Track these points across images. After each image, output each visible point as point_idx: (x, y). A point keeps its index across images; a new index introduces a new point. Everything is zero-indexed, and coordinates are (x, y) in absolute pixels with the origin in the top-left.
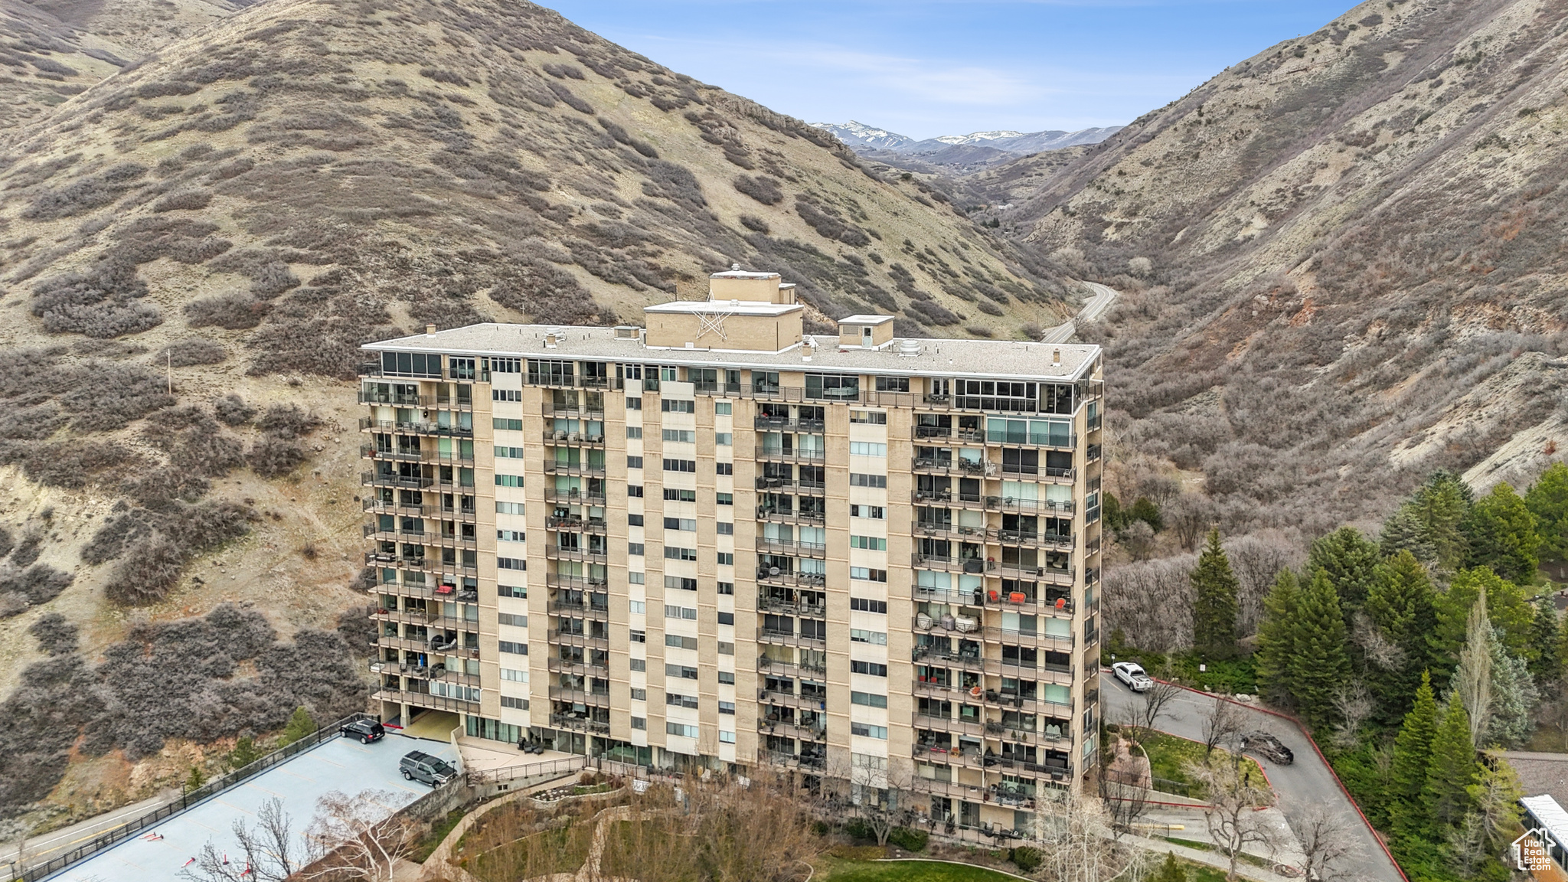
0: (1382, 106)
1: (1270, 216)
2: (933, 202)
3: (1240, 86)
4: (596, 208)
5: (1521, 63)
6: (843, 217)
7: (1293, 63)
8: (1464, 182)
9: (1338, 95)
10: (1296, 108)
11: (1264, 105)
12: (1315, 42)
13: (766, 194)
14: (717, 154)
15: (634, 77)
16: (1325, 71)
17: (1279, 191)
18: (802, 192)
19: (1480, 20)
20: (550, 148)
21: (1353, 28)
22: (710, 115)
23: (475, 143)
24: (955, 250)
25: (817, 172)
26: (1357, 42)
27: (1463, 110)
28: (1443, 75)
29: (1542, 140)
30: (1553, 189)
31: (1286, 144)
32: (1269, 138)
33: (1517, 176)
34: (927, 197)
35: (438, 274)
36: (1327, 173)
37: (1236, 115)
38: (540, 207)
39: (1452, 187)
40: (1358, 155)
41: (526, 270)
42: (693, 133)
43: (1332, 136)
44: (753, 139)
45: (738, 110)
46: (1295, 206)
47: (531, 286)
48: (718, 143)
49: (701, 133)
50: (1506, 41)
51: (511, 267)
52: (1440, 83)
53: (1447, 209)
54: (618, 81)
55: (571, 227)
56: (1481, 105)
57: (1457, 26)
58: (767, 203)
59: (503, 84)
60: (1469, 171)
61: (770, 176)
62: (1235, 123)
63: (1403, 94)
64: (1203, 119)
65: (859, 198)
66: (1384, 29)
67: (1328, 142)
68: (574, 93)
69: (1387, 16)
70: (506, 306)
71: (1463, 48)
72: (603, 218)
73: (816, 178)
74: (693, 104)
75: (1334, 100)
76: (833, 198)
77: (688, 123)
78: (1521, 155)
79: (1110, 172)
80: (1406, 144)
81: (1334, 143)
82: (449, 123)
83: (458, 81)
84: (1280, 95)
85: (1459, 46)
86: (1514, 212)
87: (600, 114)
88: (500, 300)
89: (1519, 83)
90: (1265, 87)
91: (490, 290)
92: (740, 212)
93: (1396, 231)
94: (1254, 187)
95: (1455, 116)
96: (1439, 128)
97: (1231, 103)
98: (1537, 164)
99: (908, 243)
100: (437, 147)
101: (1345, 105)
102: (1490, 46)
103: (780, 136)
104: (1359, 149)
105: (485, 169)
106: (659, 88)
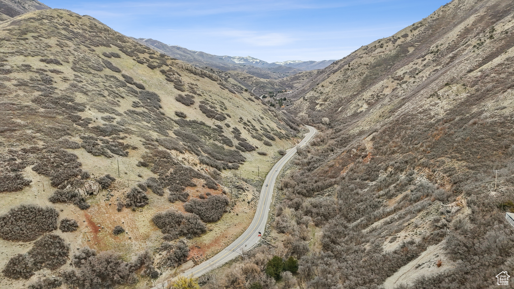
0: (406, 67)
1: (369, 104)
2: (255, 100)
3: (362, 57)
4: (103, 118)
5: (451, 55)
6: (217, 109)
7: (379, 50)
8: (425, 111)
9: (393, 61)
10: (379, 65)
11: (369, 64)
12: (387, 43)
13: (187, 101)
14: (171, 86)
15: (141, 56)
16: (389, 53)
17: (372, 95)
18: (202, 100)
19: (440, 36)
20: (93, 90)
21: (399, 38)
22: (170, 70)
23: (56, 91)
24: (258, 120)
25: (210, 91)
26: (400, 43)
27: (431, 71)
28: (426, 57)
29: (451, 97)
30: (454, 119)
31: (376, 78)
32: (370, 76)
33: (442, 111)
34: (253, 98)
35: (9, 161)
36: (388, 89)
37: (360, 67)
38: (76, 119)
39: (420, 113)
40: (398, 84)
41: (53, 155)
42: (162, 77)
43: (390, 76)
44: (187, 79)
45: (182, 68)
46: (377, 101)
47: (53, 163)
48: (172, 81)
49: (166, 77)
50: (447, 46)
51: (46, 154)
52: (425, 59)
53: (418, 122)
54: (135, 58)
55: (88, 129)
56: (437, 69)
57: (432, 39)
58: (188, 105)
59: (80, 63)
60: (426, 107)
61: (191, 94)
62: (360, 70)
63: (413, 63)
64: (350, 68)
65: (224, 101)
66: (409, 39)
67: (388, 79)
68: (114, 64)
69: (410, 34)
70: (39, 173)
71: (433, 47)
72: (105, 123)
73: (209, 94)
74: (164, 66)
75: (392, 63)
76: (215, 101)
77: (161, 73)
78: (445, 102)
79: (319, 85)
80: (412, 82)
81: (390, 79)
82: (46, 82)
83: (58, 63)
84: (375, 61)
85: (432, 46)
86: (440, 128)
87: (123, 72)
88: (36, 171)
89: (449, 62)
90: (370, 57)
91: (33, 166)
92: (175, 110)
93: (401, 128)
94: (364, 93)
95: (428, 73)
96: (423, 77)
97: (359, 63)
98: (449, 107)
99: (241, 118)
100: (36, 94)
101: (395, 65)
102: (442, 47)
103: (198, 77)
104: (398, 82)
105: (56, 103)
106: (151, 60)
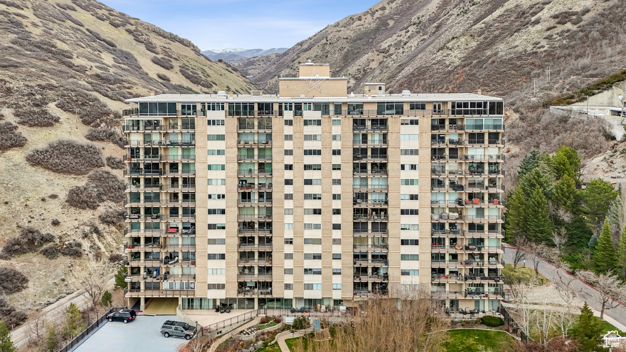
0: (390, 39)
1: (356, 79)
2: (233, 71)
3: (340, 31)
4: (97, 67)
5: (435, 24)
6: (200, 75)
7: (358, 23)
8: (438, 62)
9: (374, 35)
10: (360, 39)
11: (349, 38)
12: (365, 15)
13: (166, 64)
14: (142, 47)
15: (100, 12)
16: (369, 26)
17: (358, 69)
18: (181, 65)
19: (418, 10)
20: (68, 40)
21: (377, 11)
22: (136, 30)
23: (32, 35)
24: (246, 90)
25: (186, 57)
26: (379, 16)
27: (419, 40)
28: (409, 29)
30: (471, 63)
31: (358, 52)
32: (352, 50)
33: (456, 60)
34: (230, 69)
35: (27, 95)
36: (374, 63)
37: (340, 41)
38: (70, 66)
39: (434, 64)
40: (384, 57)
41: (73, 94)
42: (130, 37)
43: (374, 49)
44: (158, 42)
45: (148, 29)
46: (364, 75)
47: (77, 101)
48: (142, 42)
49: (133, 38)
50: (428, 17)
51: (65, 92)
52: (408, 31)
53: (435, 71)
54: (93, 13)
55: (87, 75)
56: (424, 39)
57: (411, 11)
58: (167, 69)
59: (39, 10)
61: (167, 57)
62: (340, 44)
63: (397, 35)
64: (328, 42)
65: (205, 68)
66: (387, 12)
67: (373, 52)
68: (73, 16)
69: (388, 7)
70: (65, 111)
71: (414, 19)
72: (102, 72)
73: (186, 59)
74: (128, 25)
75: (373, 37)
76: (194, 68)
77: (128, 33)
78: (456, 52)
79: (295, 62)
80: (401, 52)
81: (375, 52)
82: (17, 25)
83: (18, 7)
84: (355, 34)
85: (413, 18)
86: (460, 71)
87: (86, 27)
88: (62, 108)
89: (436, 31)
90: (349, 31)
91: (56, 103)
92: (156, 72)
94: (349, 68)
95: (416, 42)
96: (411, 47)
97: (338, 37)
98: (463, 55)
99: (228, 87)
100: (13, 36)
101: (377, 38)
102: (423, 18)
103: (168, 41)
104: (384, 54)
105: (39, 47)
106: (112, 17)
